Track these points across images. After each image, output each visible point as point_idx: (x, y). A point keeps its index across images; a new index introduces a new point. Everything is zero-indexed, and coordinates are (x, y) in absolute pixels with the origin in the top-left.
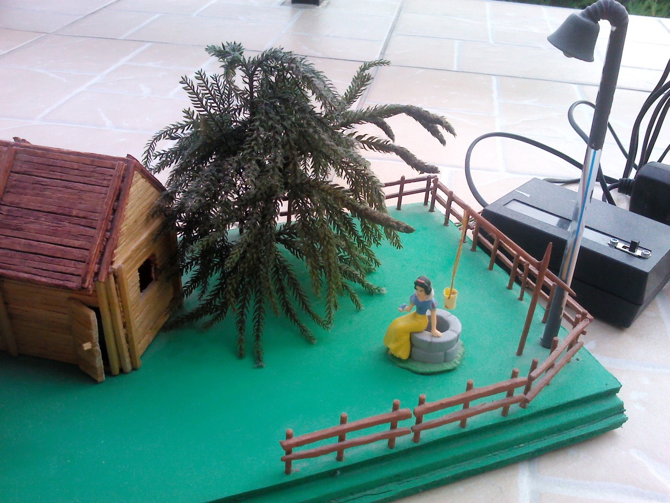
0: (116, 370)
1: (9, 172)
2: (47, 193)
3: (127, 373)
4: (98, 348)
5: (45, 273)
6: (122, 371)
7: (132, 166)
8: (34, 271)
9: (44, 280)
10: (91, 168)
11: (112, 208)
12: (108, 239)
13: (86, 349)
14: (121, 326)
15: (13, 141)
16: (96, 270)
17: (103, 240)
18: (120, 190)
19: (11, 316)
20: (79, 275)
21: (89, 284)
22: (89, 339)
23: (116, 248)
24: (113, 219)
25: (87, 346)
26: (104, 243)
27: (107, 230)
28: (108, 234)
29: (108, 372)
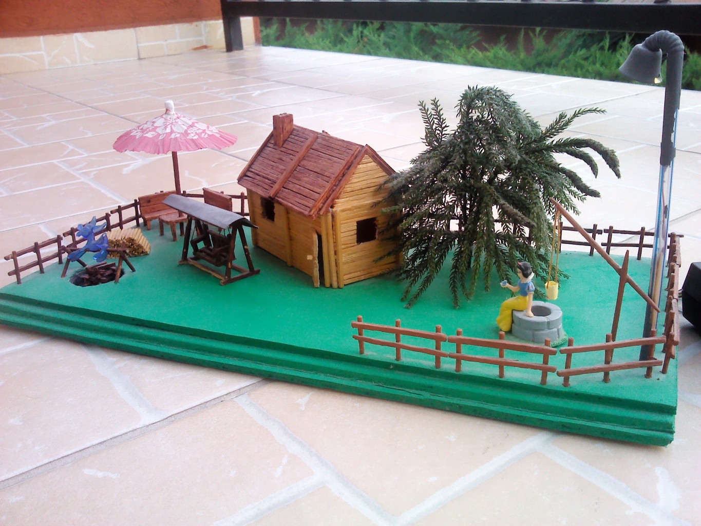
0: (328, 285)
1: (309, 148)
2: (320, 161)
3: (333, 288)
4: (317, 262)
5: (299, 205)
6: (331, 286)
7: (363, 151)
8: (295, 203)
9: (296, 208)
10: (344, 149)
11: (342, 172)
12: (333, 191)
13: (308, 259)
14: (332, 253)
15: (321, 132)
16: (320, 207)
17: (330, 190)
18: (352, 163)
19: (291, 238)
20: (309, 208)
21: (313, 214)
22: (311, 253)
23: (338, 198)
24: (341, 180)
25: (310, 257)
26: (331, 193)
27: (335, 185)
28: (335, 187)
29: (322, 283)
